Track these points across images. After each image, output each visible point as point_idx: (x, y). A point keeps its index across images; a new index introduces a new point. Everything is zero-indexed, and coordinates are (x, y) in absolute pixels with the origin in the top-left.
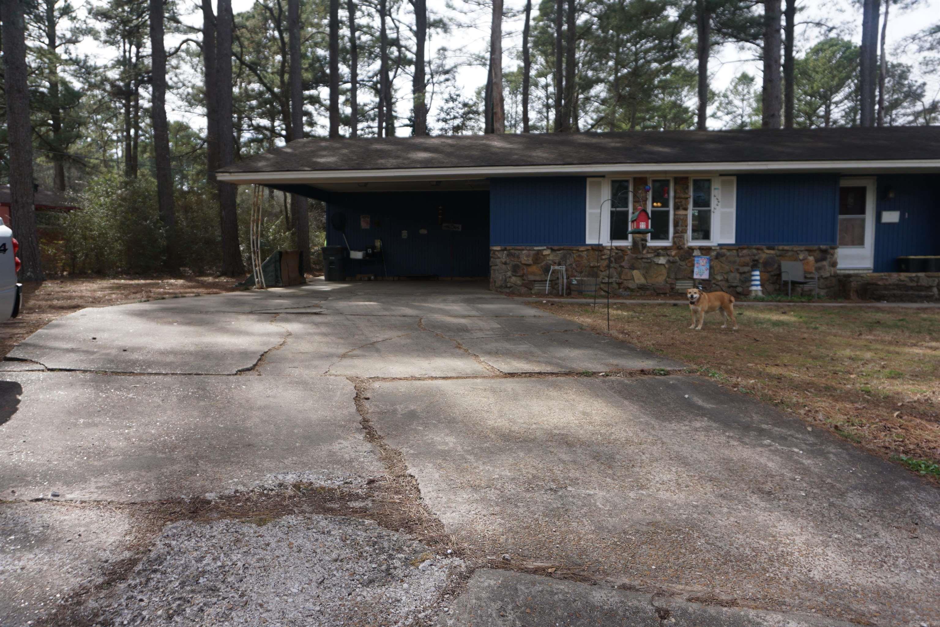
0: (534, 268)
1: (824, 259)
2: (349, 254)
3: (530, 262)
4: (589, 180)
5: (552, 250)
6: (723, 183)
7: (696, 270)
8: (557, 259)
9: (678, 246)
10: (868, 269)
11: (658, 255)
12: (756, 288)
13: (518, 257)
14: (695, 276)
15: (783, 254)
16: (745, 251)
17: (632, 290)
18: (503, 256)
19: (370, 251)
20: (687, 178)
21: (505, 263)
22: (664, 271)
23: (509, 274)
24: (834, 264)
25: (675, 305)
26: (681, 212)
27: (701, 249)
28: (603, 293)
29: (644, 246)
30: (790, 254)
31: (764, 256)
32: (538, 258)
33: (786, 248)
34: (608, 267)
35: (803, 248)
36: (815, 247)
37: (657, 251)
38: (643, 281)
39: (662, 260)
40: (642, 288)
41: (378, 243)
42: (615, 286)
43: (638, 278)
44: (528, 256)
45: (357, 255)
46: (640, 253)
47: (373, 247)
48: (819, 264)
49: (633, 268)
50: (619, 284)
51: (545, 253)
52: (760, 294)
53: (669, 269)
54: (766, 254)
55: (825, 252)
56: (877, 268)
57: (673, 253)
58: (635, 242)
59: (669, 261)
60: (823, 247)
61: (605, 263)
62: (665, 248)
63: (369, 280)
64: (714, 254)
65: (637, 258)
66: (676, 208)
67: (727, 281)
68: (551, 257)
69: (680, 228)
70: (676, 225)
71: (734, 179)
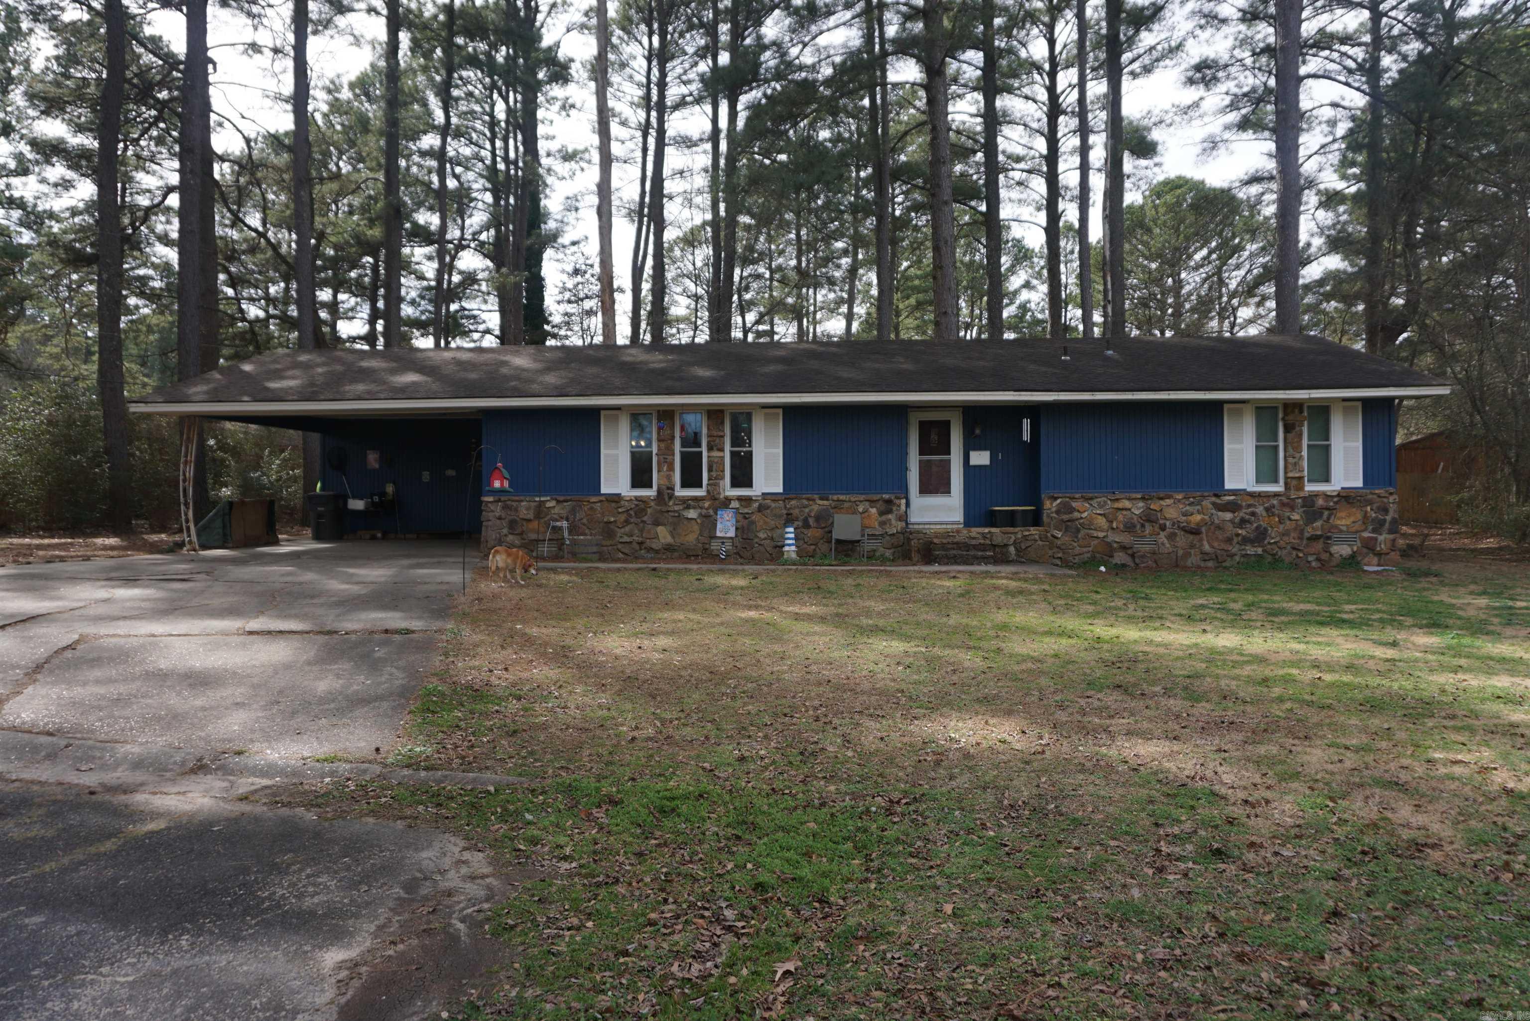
0: (535, 524)
1: (890, 512)
2: (346, 503)
3: (531, 516)
4: (603, 413)
5: (558, 502)
6: (767, 417)
7: (719, 526)
8: (564, 513)
9: (712, 496)
10: (958, 523)
11: (688, 507)
12: (790, 550)
13: (516, 510)
14: (719, 534)
15: (838, 507)
16: (793, 502)
17: (657, 552)
18: (498, 509)
19: (376, 499)
20: (722, 411)
21: (500, 518)
22: (696, 528)
23: (505, 531)
24: (904, 518)
25: (654, 569)
26: (716, 454)
27: (740, 499)
28: (621, 555)
29: (671, 497)
30: (846, 505)
31: (816, 508)
32: (540, 512)
33: (842, 497)
34: (627, 522)
35: (862, 497)
36: (878, 497)
37: (687, 503)
38: (669, 540)
39: (692, 514)
40: (669, 548)
41: (390, 489)
42: (637, 547)
43: (663, 535)
44: (528, 509)
45: (357, 505)
46: (666, 504)
47: (383, 494)
48: (884, 518)
49: (657, 523)
50: (640, 543)
51: (549, 505)
52: (794, 555)
53: (702, 525)
54: (818, 505)
55: (889, 502)
56: (969, 521)
57: (707, 504)
58: (659, 492)
59: (700, 515)
60: (886, 496)
61: (622, 518)
62: (696, 499)
63: (373, 538)
64: (756, 505)
65: (661, 512)
66: (710, 448)
67: (772, 539)
68: (556, 510)
69: (714, 474)
70: (710, 470)
71: (780, 411)
